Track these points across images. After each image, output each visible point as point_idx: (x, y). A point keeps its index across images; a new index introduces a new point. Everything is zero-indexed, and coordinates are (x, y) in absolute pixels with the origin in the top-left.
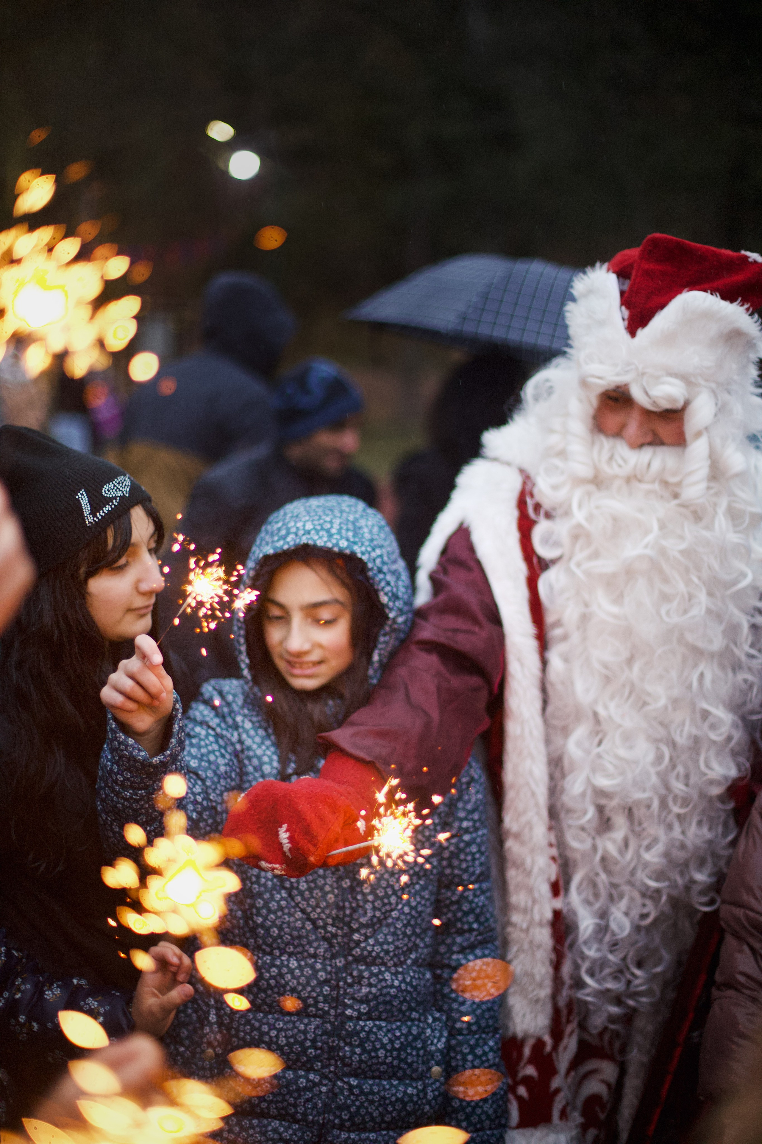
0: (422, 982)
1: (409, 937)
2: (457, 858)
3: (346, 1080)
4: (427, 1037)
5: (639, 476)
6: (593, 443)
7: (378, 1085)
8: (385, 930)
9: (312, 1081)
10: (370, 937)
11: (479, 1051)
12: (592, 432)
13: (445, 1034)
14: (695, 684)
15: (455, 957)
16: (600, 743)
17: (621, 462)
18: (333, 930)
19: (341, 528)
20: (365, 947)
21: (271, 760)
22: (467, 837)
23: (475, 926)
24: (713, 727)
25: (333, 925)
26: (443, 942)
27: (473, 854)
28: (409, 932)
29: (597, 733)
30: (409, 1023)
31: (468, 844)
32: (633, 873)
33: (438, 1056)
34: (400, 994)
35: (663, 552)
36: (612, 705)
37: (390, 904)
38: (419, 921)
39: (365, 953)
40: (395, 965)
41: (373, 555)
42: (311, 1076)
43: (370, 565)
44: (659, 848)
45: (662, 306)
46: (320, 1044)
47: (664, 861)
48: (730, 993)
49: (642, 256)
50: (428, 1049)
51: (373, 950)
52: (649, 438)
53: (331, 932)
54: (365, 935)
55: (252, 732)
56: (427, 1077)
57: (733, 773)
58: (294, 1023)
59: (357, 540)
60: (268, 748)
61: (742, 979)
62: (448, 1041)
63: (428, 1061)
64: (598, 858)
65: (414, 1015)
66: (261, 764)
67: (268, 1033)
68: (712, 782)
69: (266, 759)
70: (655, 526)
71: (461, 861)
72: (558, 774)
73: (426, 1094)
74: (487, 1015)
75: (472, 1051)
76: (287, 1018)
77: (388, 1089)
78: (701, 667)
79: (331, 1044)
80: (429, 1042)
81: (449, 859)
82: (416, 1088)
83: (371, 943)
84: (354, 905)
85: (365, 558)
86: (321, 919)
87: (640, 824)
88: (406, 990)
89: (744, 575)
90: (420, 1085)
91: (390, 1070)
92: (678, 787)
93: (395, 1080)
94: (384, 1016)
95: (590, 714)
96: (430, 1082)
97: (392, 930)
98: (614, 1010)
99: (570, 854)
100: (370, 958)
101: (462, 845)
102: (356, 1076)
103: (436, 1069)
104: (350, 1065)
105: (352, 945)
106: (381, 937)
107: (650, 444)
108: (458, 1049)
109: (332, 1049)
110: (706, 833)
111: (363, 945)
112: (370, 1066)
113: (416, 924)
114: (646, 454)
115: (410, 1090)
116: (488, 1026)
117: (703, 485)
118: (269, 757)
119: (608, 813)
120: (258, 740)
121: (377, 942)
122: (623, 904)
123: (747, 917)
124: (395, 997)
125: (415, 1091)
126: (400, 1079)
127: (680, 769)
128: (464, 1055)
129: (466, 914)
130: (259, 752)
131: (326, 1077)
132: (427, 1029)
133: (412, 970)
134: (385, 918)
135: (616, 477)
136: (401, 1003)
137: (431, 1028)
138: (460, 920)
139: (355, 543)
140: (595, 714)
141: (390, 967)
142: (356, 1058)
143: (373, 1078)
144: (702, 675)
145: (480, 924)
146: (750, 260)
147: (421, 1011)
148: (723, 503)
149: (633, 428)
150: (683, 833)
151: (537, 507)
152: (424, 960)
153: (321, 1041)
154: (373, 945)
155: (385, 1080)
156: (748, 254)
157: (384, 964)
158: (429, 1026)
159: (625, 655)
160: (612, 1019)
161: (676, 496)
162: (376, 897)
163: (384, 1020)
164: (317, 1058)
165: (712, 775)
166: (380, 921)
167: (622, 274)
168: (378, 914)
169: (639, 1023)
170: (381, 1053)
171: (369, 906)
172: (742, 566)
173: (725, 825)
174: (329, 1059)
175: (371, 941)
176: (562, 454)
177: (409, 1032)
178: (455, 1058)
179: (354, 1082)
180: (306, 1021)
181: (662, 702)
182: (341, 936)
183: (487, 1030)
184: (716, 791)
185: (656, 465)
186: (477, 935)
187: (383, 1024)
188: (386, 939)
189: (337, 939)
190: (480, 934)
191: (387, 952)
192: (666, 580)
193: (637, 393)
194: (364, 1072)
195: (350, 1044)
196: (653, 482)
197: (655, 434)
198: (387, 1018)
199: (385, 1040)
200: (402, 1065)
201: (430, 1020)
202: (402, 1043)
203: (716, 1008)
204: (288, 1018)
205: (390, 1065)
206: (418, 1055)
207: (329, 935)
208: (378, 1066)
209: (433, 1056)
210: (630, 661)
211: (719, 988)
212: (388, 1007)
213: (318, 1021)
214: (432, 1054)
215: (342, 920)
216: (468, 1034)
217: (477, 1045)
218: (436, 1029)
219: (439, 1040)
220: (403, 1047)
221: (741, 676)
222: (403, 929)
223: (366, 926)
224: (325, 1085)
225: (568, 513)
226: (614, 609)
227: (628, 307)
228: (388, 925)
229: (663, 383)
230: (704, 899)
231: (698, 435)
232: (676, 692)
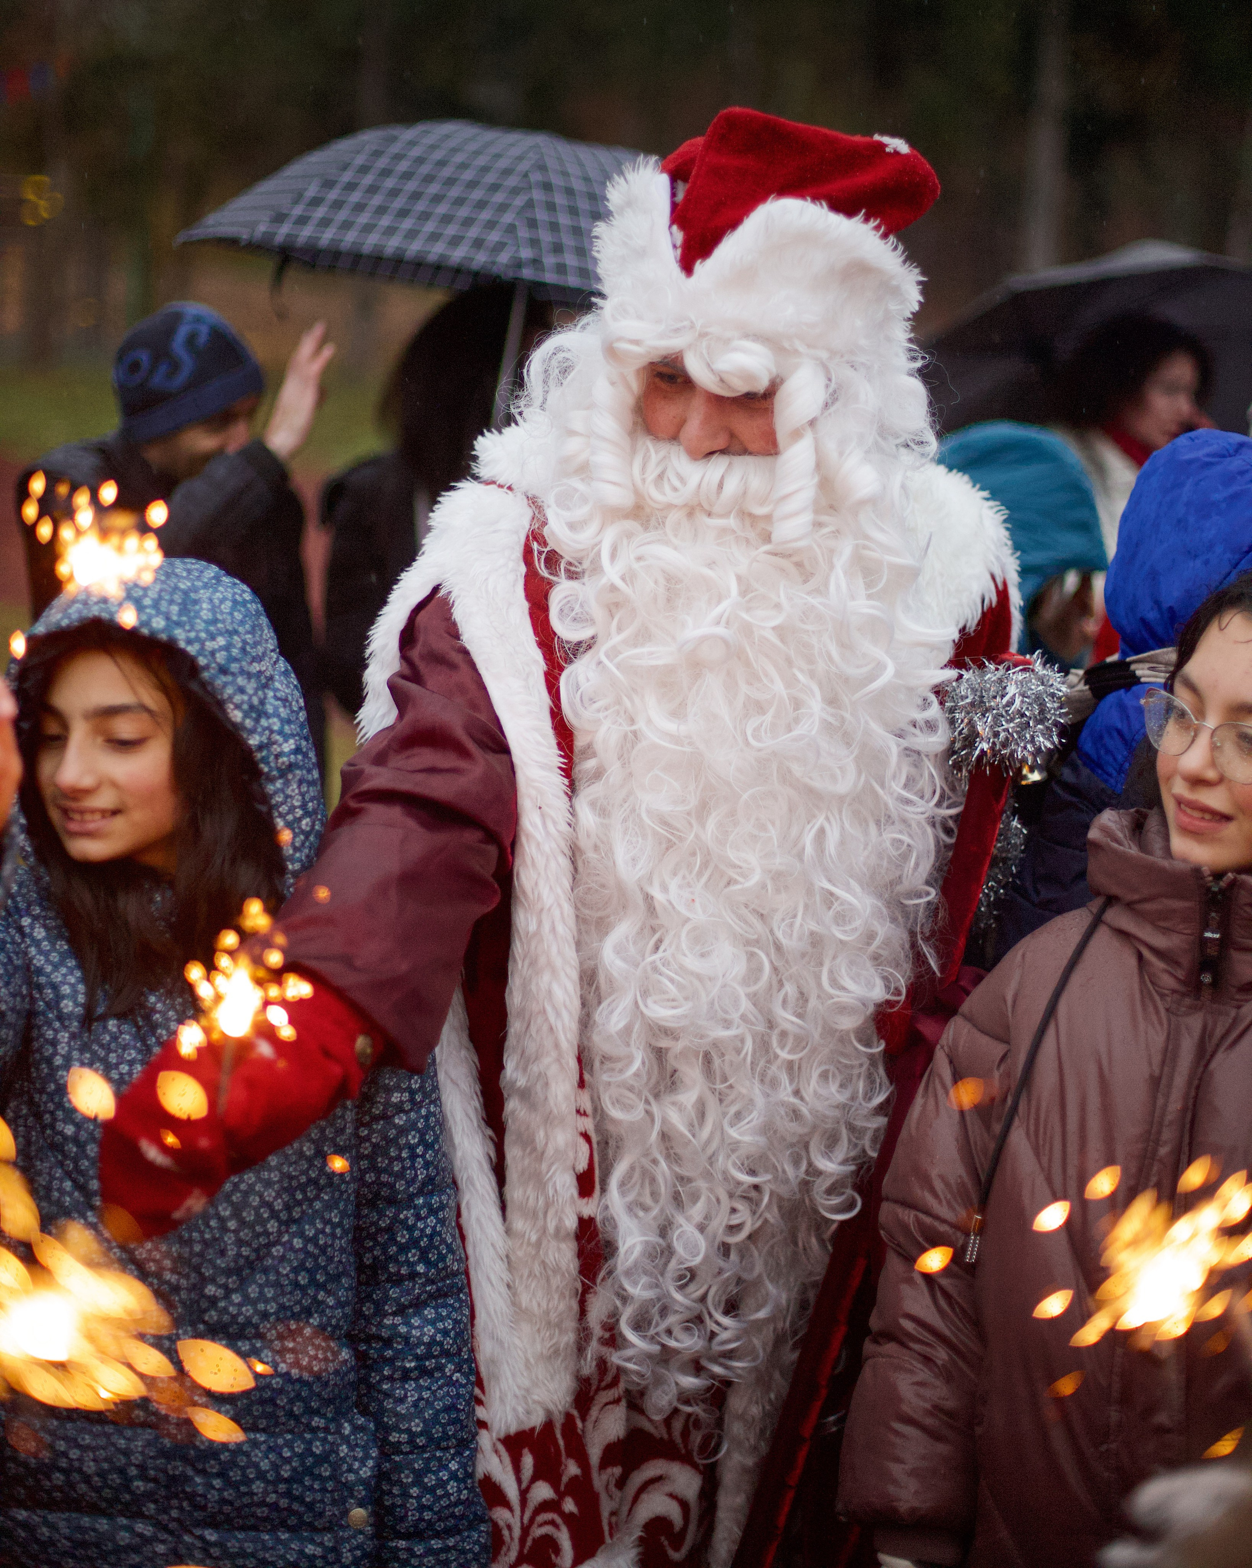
0: (331, 1367)
1: (303, 1289)
2: (386, 1154)
3: (198, 1532)
4: (341, 1458)
5: (706, 506)
6: (634, 450)
7: (254, 1541)
8: (260, 1278)
9: (141, 1535)
10: (235, 1291)
11: (430, 1480)
12: (632, 434)
13: (374, 1453)
14: (809, 850)
15: (388, 1321)
16: (657, 948)
17: (676, 483)
18: (173, 1278)
19: (160, 598)
20: (225, 1309)
21: (75, 992)
22: (400, 1120)
23: (421, 1268)
24: (841, 919)
25: (173, 1271)
26: (369, 1297)
27: (412, 1148)
28: (303, 1279)
29: (654, 930)
30: (308, 1436)
31: (403, 1131)
32: (711, 1159)
33: (361, 1491)
34: (289, 1388)
35: (747, 630)
36: (673, 885)
37: (267, 1234)
38: (322, 1261)
39: (226, 1318)
40: (281, 1337)
41: (210, 645)
42: (140, 1527)
43: (202, 661)
44: (755, 1118)
45: (734, 224)
46: (152, 1472)
47: (762, 1140)
48: (891, 1347)
49: (707, 146)
50: (343, 1480)
51: (240, 1313)
52: (721, 442)
53: (168, 1282)
54: (225, 1287)
55: (46, 946)
56: (342, 1527)
57: (878, 993)
58: (108, 1436)
59: (184, 619)
60: (71, 972)
61: (908, 1325)
62: (378, 1466)
63: (344, 1501)
64: (654, 1136)
65: (317, 1421)
66: (59, 997)
67: (65, 1454)
68: (842, 1009)
69: (66, 990)
70: (734, 588)
71: (392, 1160)
72: (591, 997)
73: (339, 1555)
74: (444, 1418)
75: (418, 1482)
76: (97, 1428)
77: (272, 1548)
78: (820, 821)
79: (171, 1473)
80: (345, 1467)
81: (371, 1158)
82: (321, 1544)
83: (236, 1301)
84: (207, 1236)
85: (192, 650)
86: (154, 1261)
87: (725, 1079)
88: (300, 1380)
89: (880, 667)
90: (327, 1539)
91: (274, 1515)
92: (786, 1018)
93: (284, 1532)
94: (262, 1424)
95: (639, 899)
96: (346, 1535)
97: (272, 1277)
98: (689, 1382)
99: (611, 1128)
100: (235, 1327)
101: (392, 1133)
102: (214, 1525)
103: (359, 1513)
104: (204, 1508)
105: (204, 1304)
106: (253, 1291)
107: (723, 452)
108: (394, 1477)
109: (173, 1479)
110: (834, 1093)
111: (222, 1304)
112: (239, 1510)
113: (318, 1266)
114: (718, 467)
115: (310, 1549)
116: (446, 1437)
117: (807, 518)
118: (72, 986)
119: (672, 1062)
120: (55, 957)
121: (247, 1299)
122: (697, 1211)
123: (919, 1222)
124: (281, 1391)
125: (319, 1551)
126: (291, 1529)
127: (790, 989)
128: (405, 1488)
129: (404, 1249)
130: (57, 977)
131: (165, 1528)
132: (340, 1445)
133: (313, 1344)
134: (260, 1258)
135: (670, 506)
136: (291, 1402)
137: (348, 1443)
138: (394, 1259)
139: (178, 624)
140: (648, 899)
141: (271, 1341)
142: (213, 1496)
143: (242, 1528)
144: (822, 832)
145: (428, 1263)
146: (887, 150)
147: (329, 1415)
148: (846, 548)
149: (694, 426)
150: (797, 1093)
151: (552, 560)
152: (337, 1327)
153: (156, 1468)
154: (240, 1305)
155: (267, 1532)
156: (886, 140)
157: (260, 1336)
158: (346, 1440)
159: (693, 802)
160: (686, 1398)
161: (767, 538)
162: (242, 1223)
163: (264, 1430)
164: (149, 1496)
165: (844, 998)
166: (250, 1264)
167: (676, 175)
168: (245, 1251)
169: (737, 1403)
170: (258, 1487)
171: (229, 1238)
172: (878, 653)
173: (870, 1079)
174: (167, 1498)
175: (236, 1298)
176: (584, 470)
177: (309, 1451)
178: (390, 1493)
179: (211, 1536)
180: (129, 1433)
181: (755, 878)
182: (187, 1289)
183: (444, 1444)
184: (848, 1023)
185: (732, 486)
186: (424, 1285)
187: (261, 1437)
188: (261, 1293)
189: (179, 1295)
190: (432, 1282)
191: (265, 1315)
192: (753, 678)
193: (695, 367)
194: (229, 1520)
195: (203, 1472)
196: (726, 515)
197: (732, 435)
198: (268, 1426)
199: (265, 1465)
200: (296, 1506)
201: (347, 1429)
202: (294, 1470)
203: (867, 1372)
204: (100, 1428)
205: (274, 1506)
206: (324, 1490)
207: (165, 1287)
208: (253, 1509)
209: (351, 1490)
210: (703, 810)
211: (876, 1341)
212: (269, 1409)
213: (148, 1434)
214: (349, 1487)
215: (187, 1262)
216: (411, 1452)
217: (427, 1470)
218: (357, 1445)
219: (363, 1463)
220: (296, 1478)
221: (890, 834)
222: (291, 1276)
223: (228, 1272)
224: (163, 1542)
225: (597, 568)
226: (671, 726)
227: (682, 227)
228: (265, 1271)
229: (736, 349)
230: (835, 1201)
231: (796, 435)
232: (779, 862)
